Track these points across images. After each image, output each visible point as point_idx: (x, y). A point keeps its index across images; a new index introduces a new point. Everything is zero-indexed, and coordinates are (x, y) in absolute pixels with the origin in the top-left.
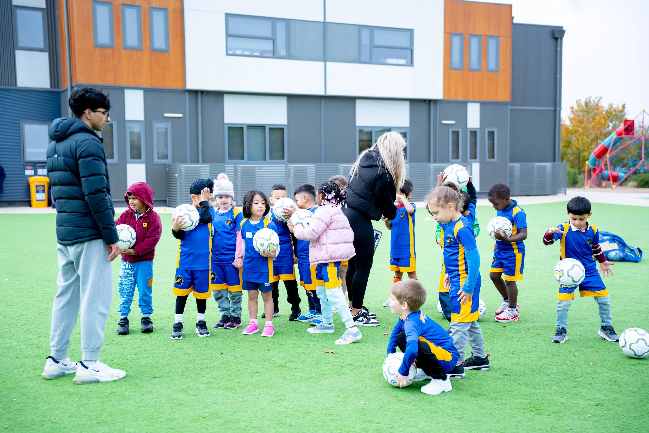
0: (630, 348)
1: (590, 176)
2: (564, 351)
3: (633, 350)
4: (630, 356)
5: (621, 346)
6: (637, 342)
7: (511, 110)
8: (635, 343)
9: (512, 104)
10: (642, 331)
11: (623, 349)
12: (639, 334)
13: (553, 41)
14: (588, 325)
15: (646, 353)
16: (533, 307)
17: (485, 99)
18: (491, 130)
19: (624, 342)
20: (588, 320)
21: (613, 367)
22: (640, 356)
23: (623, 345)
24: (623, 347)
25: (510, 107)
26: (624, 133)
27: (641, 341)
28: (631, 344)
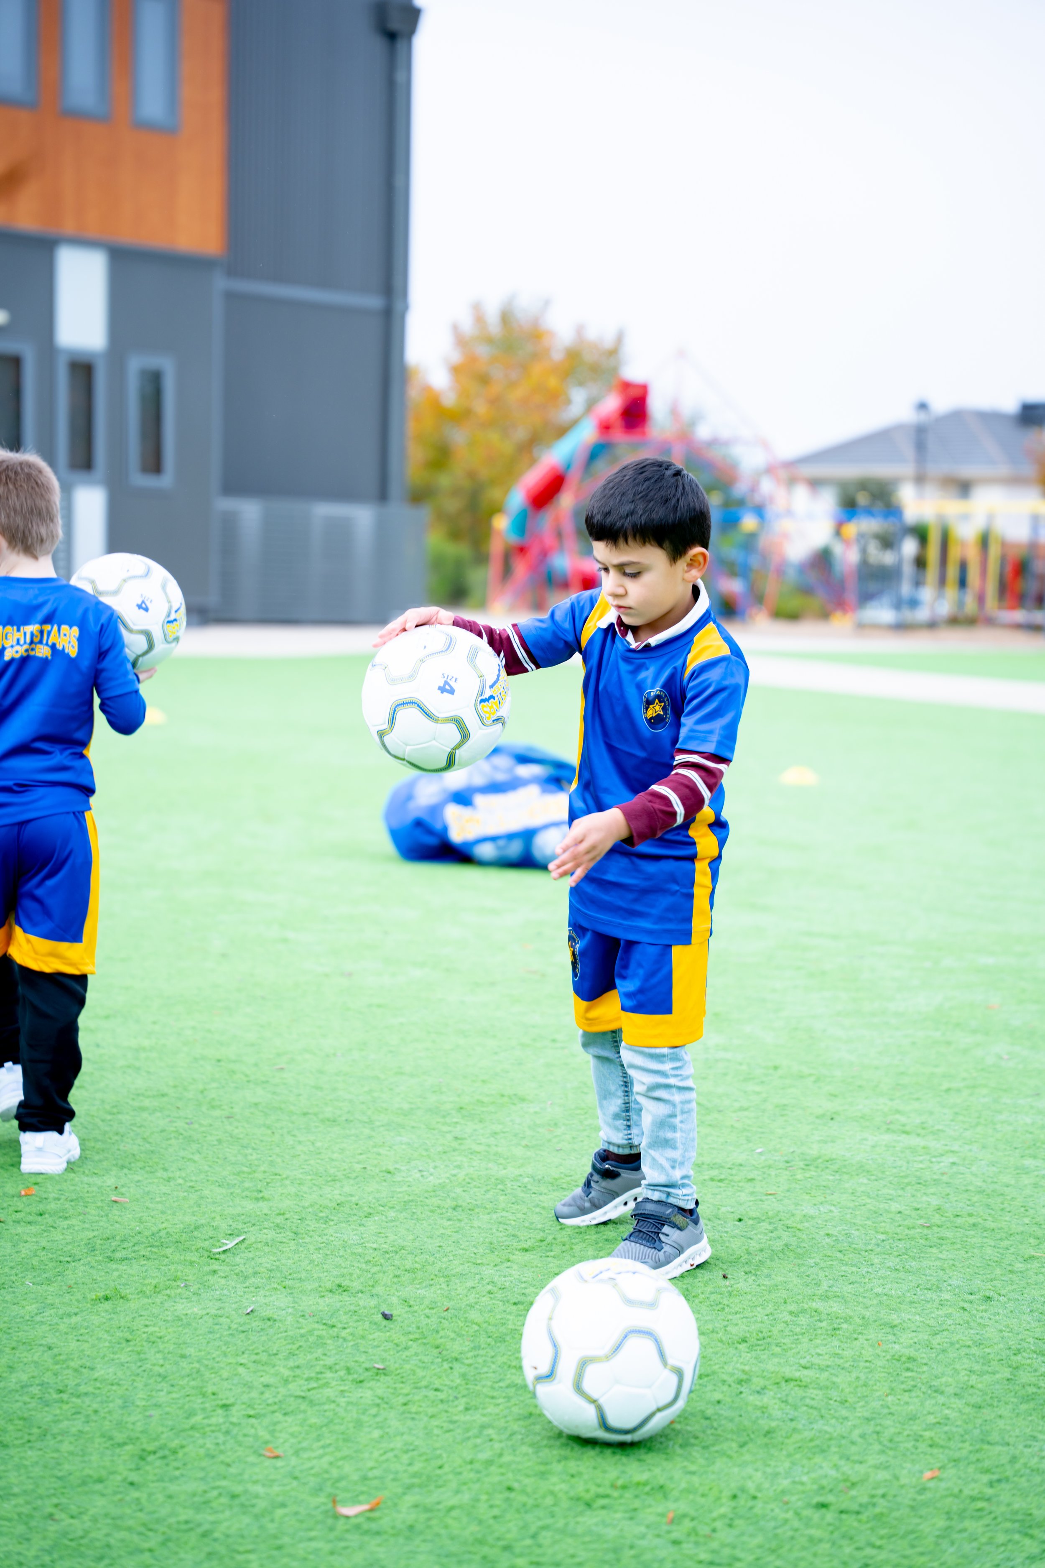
0: (578, 1388)
1: (506, 572)
2: (218, 1418)
3: (594, 1401)
4: (576, 1432)
5: (530, 1375)
6: (617, 1348)
7: (230, 296)
8: (608, 1357)
9: (232, 271)
10: (644, 1287)
11: (542, 1390)
12: (629, 1302)
13: (376, 45)
14: (392, 1214)
15: (659, 1410)
16: (142, 1109)
17: (127, 237)
18: (154, 361)
19: (549, 1354)
20: (398, 1178)
21: (474, 1528)
22: (627, 1432)
23: (544, 1369)
24: (539, 1379)
25: (221, 283)
26: (619, 423)
27: (635, 1343)
28: (584, 1363)
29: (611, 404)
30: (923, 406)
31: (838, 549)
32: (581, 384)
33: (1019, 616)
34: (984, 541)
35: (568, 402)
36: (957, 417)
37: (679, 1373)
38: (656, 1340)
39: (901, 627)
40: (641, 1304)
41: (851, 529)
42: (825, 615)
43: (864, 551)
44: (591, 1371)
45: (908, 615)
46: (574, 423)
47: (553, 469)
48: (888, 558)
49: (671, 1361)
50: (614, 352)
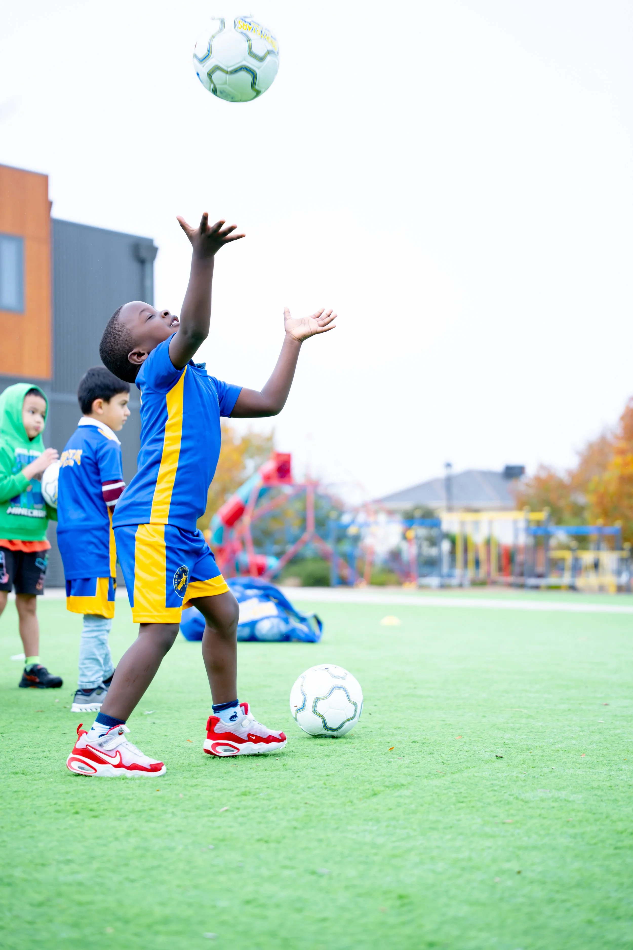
0: (315, 711)
3: (321, 716)
4: (315, 732)
6: (330, 693)
7: (54, 403)
8: (326, 698)
9: (54, 389)
10: (340, 671)
12: (334, 676)
13: (135, 266)
15: (348, 720)
19: (302, 698)
22: (335, 730)
23: (300, 705)
26: (276, 474)
27: (337, 692)
28: (317, 700)
29: (270, 466)
30: (449, 465)
31: (404, 546)
32: (252, 457)
33: (511, 579)
34: (488, 543)
35: (244, 468)
36: (469, 474)
37: (355, 704)
38: (346, 691)
39: (443, 587)
40: (339, 677)
41: (411, 534)
42: (400, 584)
43: (420, 547)
44: (320, 703)
45: (447, 581)
46: (248, 478)
47: (238, 503)
48: (433, 552)
49: (352, 700)
50: (270, 439)
